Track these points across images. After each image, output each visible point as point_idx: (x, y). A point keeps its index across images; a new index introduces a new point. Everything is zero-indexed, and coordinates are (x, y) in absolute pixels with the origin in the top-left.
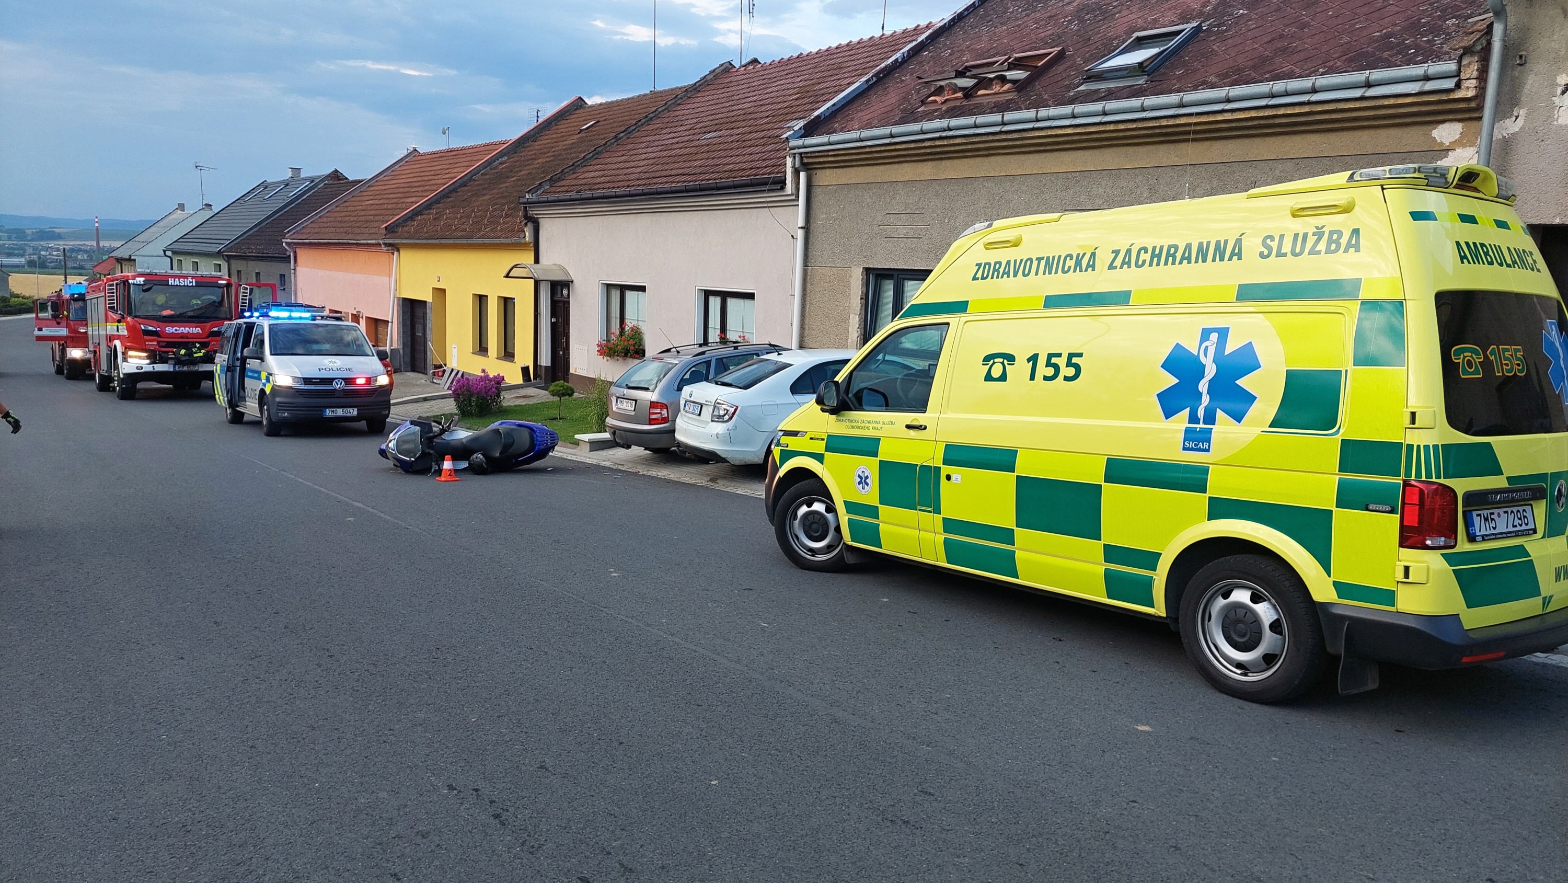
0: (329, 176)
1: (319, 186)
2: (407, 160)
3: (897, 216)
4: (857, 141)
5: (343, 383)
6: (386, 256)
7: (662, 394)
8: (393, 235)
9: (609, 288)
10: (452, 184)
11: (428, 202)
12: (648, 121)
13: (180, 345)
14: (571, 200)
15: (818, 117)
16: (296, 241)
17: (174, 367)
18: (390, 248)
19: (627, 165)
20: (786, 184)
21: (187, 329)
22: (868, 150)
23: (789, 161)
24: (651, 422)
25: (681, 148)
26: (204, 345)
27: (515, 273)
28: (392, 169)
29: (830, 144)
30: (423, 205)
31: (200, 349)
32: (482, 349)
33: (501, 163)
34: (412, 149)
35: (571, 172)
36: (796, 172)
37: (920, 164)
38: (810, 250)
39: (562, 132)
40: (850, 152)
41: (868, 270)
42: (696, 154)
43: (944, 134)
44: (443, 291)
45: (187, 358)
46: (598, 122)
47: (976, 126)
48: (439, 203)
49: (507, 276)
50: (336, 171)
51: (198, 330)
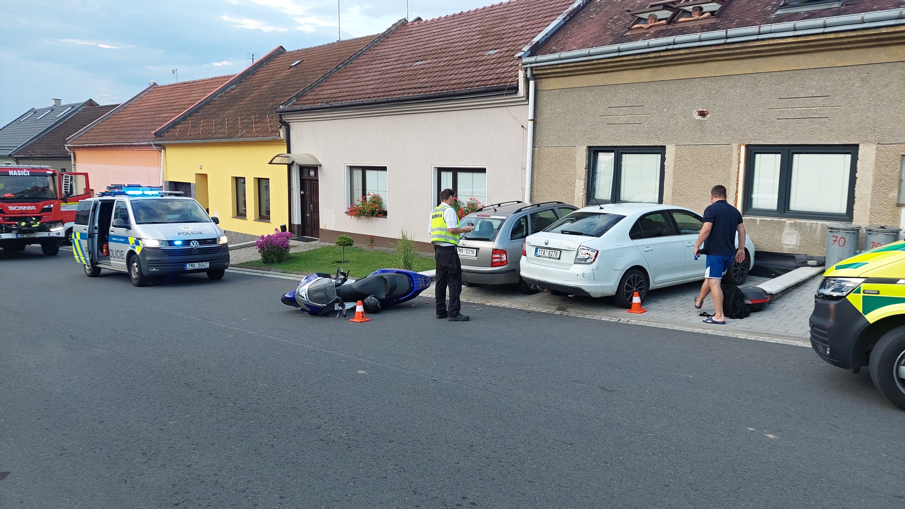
0: (86, 103)
1: (79, 110)
2: (150, 90)
3: (619, 108)
4: (586, 56)
5: (198, 243)
6: (156, 153)
7: (500, 242)
8: (162, 138)
9: (352, 169)
10: (199, 103)
11: (183, 116)
12: (356, 57)
13: (21, 219)
14: (322, 108)
15: (538, 42)
16: (77, 145)
17: (17, 235)
18: (159, 147)
19: (355, 85)
20: (518, 90)
21: (25, 207)
22: (595, 62)
23: (521, 73)
24: (493, 265)
25: (399, 72)
26: (38, 218)
27: (277, 160)
28: (140, 97)
29: (561, 59)
30: (180, 118)
31: (36, 221)
32: (240, 213)
33: (232, 89)
34: (152, 84)
35: (310, 91)
36: (527, 81)
37: (639, 71)
38: (537, 136)
39: (274, 69)
40: (578, 64)
41: (589, 147)
42: (416, 75)
43: (671, 47)
44: (206, 175)
45: (28, 228)
46: (303, 61)
47: (700, 40)
48: (191, 116)
49: (271, 163)
50: (91, 100)
51: (33, 208)
